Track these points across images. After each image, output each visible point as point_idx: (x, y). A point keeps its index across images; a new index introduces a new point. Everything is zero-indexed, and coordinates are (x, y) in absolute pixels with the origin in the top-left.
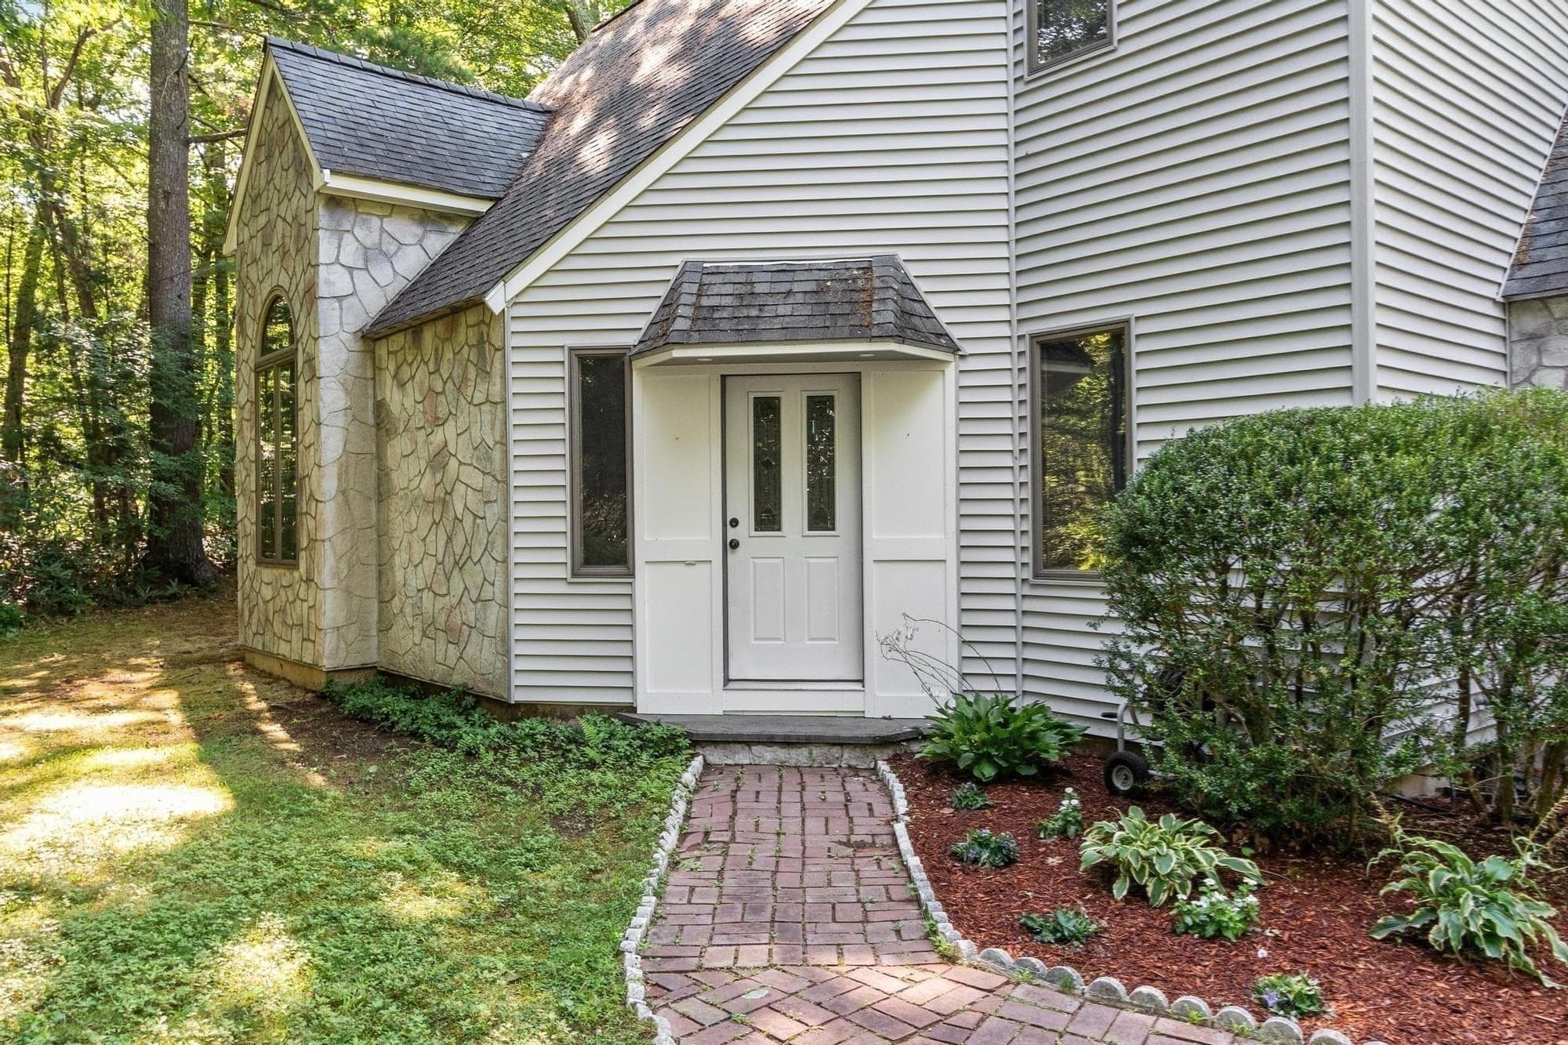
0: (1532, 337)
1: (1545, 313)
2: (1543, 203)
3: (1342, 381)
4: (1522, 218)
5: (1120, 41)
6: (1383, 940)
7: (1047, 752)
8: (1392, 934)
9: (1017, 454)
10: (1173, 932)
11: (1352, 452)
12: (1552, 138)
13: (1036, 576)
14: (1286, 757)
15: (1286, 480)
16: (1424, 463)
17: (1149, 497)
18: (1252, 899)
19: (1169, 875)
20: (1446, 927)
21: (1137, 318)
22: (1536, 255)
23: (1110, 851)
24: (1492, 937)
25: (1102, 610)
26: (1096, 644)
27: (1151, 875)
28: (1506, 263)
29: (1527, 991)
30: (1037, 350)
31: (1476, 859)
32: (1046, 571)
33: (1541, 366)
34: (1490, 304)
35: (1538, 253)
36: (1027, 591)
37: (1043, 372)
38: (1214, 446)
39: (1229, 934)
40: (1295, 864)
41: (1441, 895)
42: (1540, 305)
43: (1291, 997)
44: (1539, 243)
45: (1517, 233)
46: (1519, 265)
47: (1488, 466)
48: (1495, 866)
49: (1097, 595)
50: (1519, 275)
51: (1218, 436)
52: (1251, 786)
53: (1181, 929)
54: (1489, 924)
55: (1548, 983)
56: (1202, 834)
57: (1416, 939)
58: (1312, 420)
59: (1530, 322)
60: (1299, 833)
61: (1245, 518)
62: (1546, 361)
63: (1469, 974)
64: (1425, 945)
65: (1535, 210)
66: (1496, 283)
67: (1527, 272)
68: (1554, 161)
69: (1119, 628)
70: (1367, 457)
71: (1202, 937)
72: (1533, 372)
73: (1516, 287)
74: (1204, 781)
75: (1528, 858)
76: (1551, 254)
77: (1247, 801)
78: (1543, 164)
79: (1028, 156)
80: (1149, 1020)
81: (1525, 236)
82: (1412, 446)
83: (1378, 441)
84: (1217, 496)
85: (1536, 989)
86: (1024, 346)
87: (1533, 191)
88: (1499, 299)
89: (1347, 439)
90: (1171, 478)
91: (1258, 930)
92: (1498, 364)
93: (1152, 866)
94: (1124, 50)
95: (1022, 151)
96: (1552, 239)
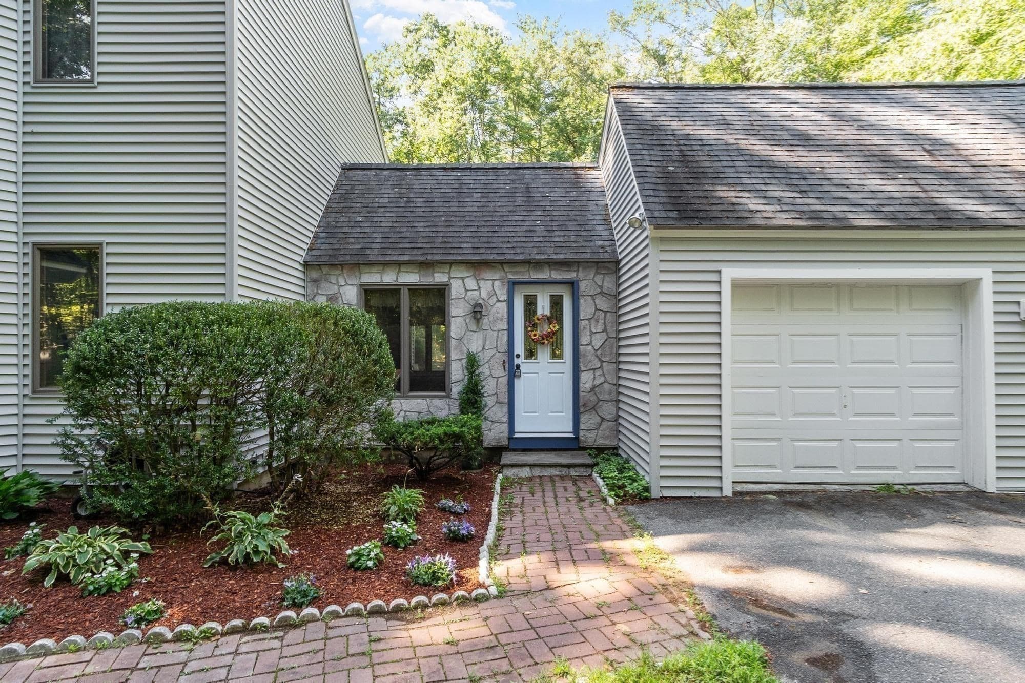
0: (315, 281)
1: (320, 271)
2: (322, 224)
3: (220, 290)
4: (313, 229)
5: (99, 83)
6: (209, 567)
7: (28, 501)
8: (213, 562)
9: (21, 316)
10: (82, 597)
11: (210, 324)
12: (327, 198)
13: (34, 392)
14: (167, 483)
15: (171, 337)
16: (243, 331)
17: (90, 345)
18: (134, 565)
19: (86, 563)
20: (236, 552)
21: (107, 244)
22: (317, 246)
23: (45, 558)
24: (256, 551)
25: (60, 410)
26: (53, 431)
27: (74, 566)
28: (306, 247)
29: (271, 572)
30: (38, 254)
31: (256, 517)
32: (42, 389)
33: (318, 293)
34: (298, 264)
35: (319, 245)
36: (27, 402)
37: (42, 268)
38: (134, 317)
39: (118, 589)
40: (176, 537)
41: (238, 537)
42: (317, 267)
43: (143, 615)
44: (319, 241)
45: (311, 235)
46: (310, 249)
47: (272, 334)
48: (264, 518)
49: (56, 402)
50: (310, 253)
51: (136, 312)
52: (146, 501)
53: (86, 593)
54: (256, 546)
55: (280, 565)
56: (115, 534)
57: (224, 562)
58: (191, 308)
59: (315, 274)
60: (181, 520)
61: (146, 357)
62: (320, 292)
63: (246, 572)
64: (228, 564)
65: (319, 227)
66: (301, 255)
67: (314, 252)
68: (327, 208)
69: (70, 421)
70: (216, 327)
71: (99, 595)
72: (315, 296)
73: (309, 259)
74: (118, 504)
75: (276, 512)
76: (323, 247)
77: (144, 510)
78: (323, 209)
79: (32, 133)
80: (37, 661)
81: (314, 237)
82: (238, 323)
83: (223, 319)
84: (130, 345)
85: (275, 570)
86: (28, 249)
87: (318, 219)
88: (302, 262)
89: (207, 318)
90: (104, 334)
91: (139, 580)
92: (302, 291)
93: (75, 560)
94: (101, 89)
95: (28, 129)
96: (323, 240)
